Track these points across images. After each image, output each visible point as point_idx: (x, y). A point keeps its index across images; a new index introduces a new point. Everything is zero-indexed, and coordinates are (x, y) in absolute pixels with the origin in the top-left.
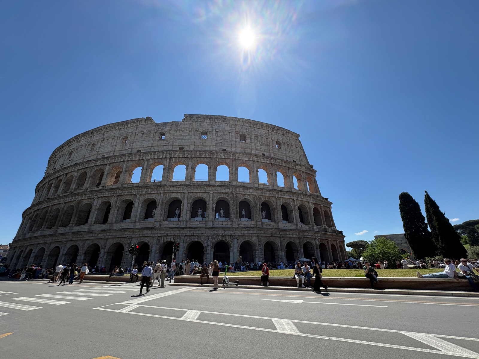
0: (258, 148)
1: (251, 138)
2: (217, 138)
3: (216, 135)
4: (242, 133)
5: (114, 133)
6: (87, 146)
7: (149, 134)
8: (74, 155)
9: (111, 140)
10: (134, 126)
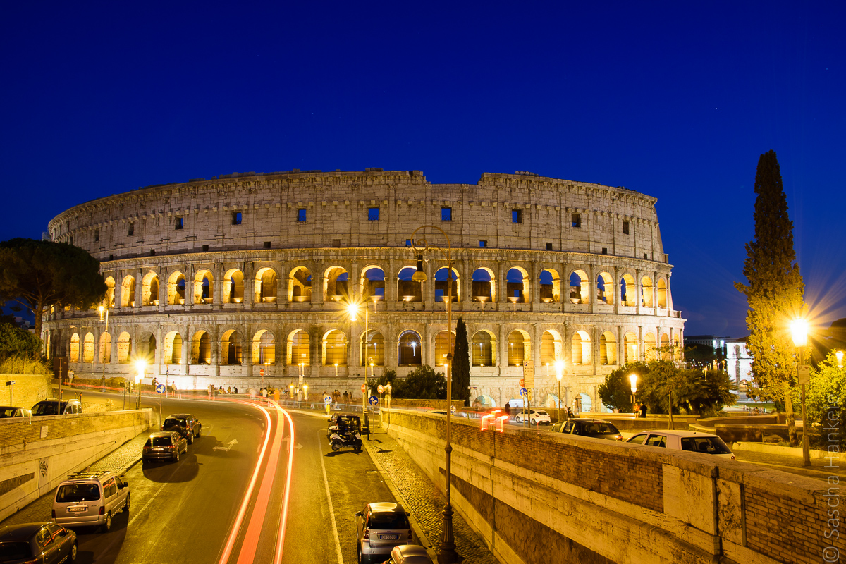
0: (599, 237)
1: (588, 220)
2: (538, 222)
3: (537, 215)
4: (576, 209)
5: (344, 192)
6: (284, 210)
7: (422, 206)
8: (251, 221)
9: (344, 206)
10: (388, 185)
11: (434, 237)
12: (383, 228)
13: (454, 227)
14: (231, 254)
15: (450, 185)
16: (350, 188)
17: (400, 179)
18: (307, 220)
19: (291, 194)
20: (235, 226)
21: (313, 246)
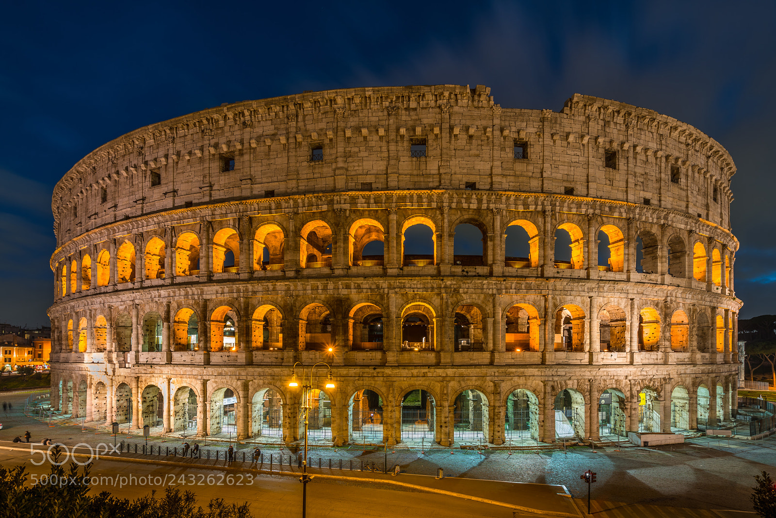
5: (377, 119)
6: (292, 146)
7: (488, 138)
8: (247, 164)
9: (376, 138)
10: (440, 107)
11: (504, 180)
12: (433, 166)
13: (531, 168)
14: (220, 209)
15: (526, 111)
16: (386, 113)
17: (457, 100)
18: (325, 158)
19: (301, 124)
20: (226, 173)
21: (334, 190)
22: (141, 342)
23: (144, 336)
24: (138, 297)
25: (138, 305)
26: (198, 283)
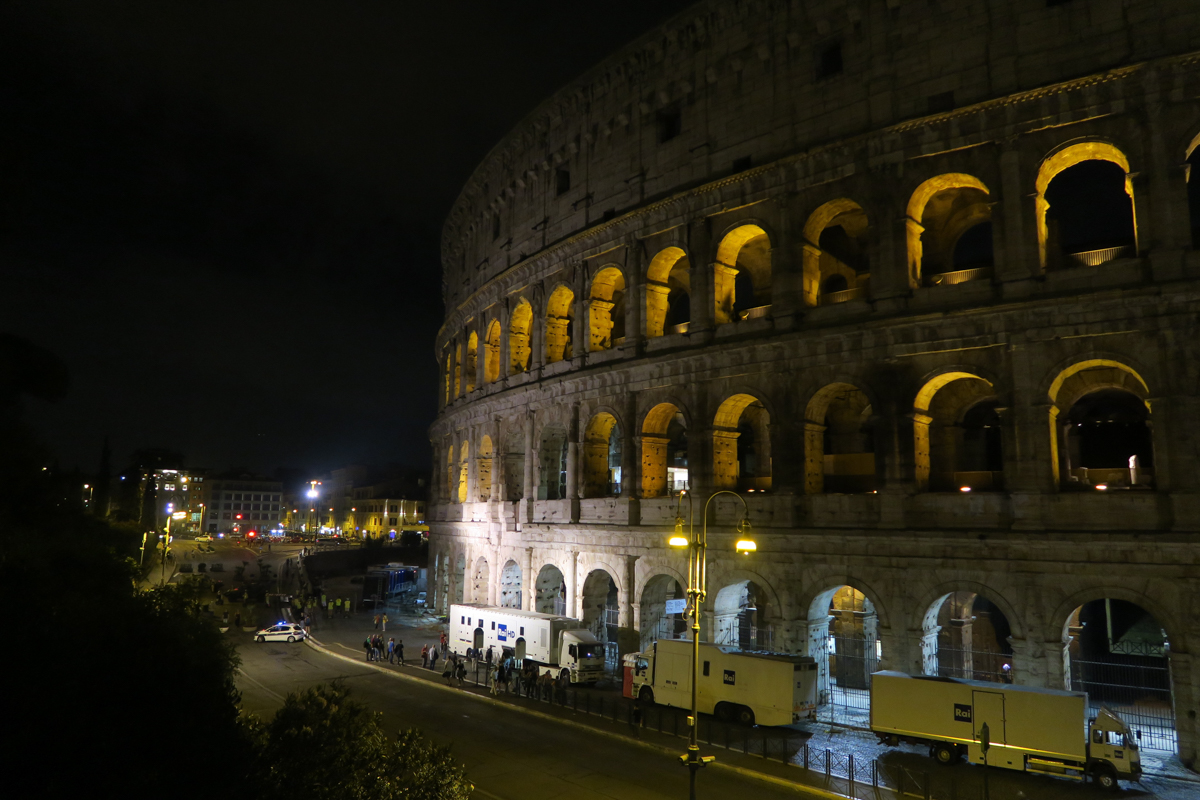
6: (782, 59)
8: (701, 118)
12: (1107, 14)
14: (656, 213)
18: (848, 64)
19: (796, 12)
20: (668, 143)
21: (868, 128)
22: (537, 481)
23: (542, 469)
24: (534, 398)
25: (534, 412)
26: (620, 361)
